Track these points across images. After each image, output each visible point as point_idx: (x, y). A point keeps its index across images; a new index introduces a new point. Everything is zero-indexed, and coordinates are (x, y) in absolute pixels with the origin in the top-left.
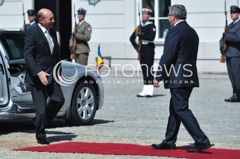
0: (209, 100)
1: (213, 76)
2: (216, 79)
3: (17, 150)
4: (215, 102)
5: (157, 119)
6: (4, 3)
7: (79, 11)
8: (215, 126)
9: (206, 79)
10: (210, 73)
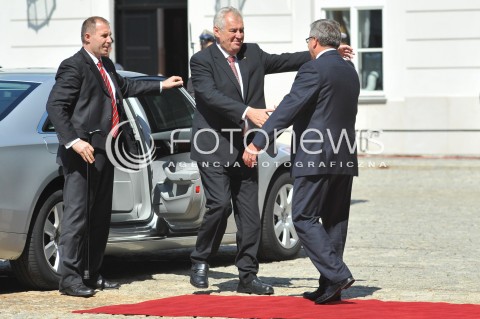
0: (458, 209)
1: (466, 163)
2: (470, 168)
3: (82, 312)
4: (469, 213)
5: (357, 248)
6: (51, 22)
7: (202, 38)
8: (470, 260)
9: (451, 168)
10: (458, 157)
